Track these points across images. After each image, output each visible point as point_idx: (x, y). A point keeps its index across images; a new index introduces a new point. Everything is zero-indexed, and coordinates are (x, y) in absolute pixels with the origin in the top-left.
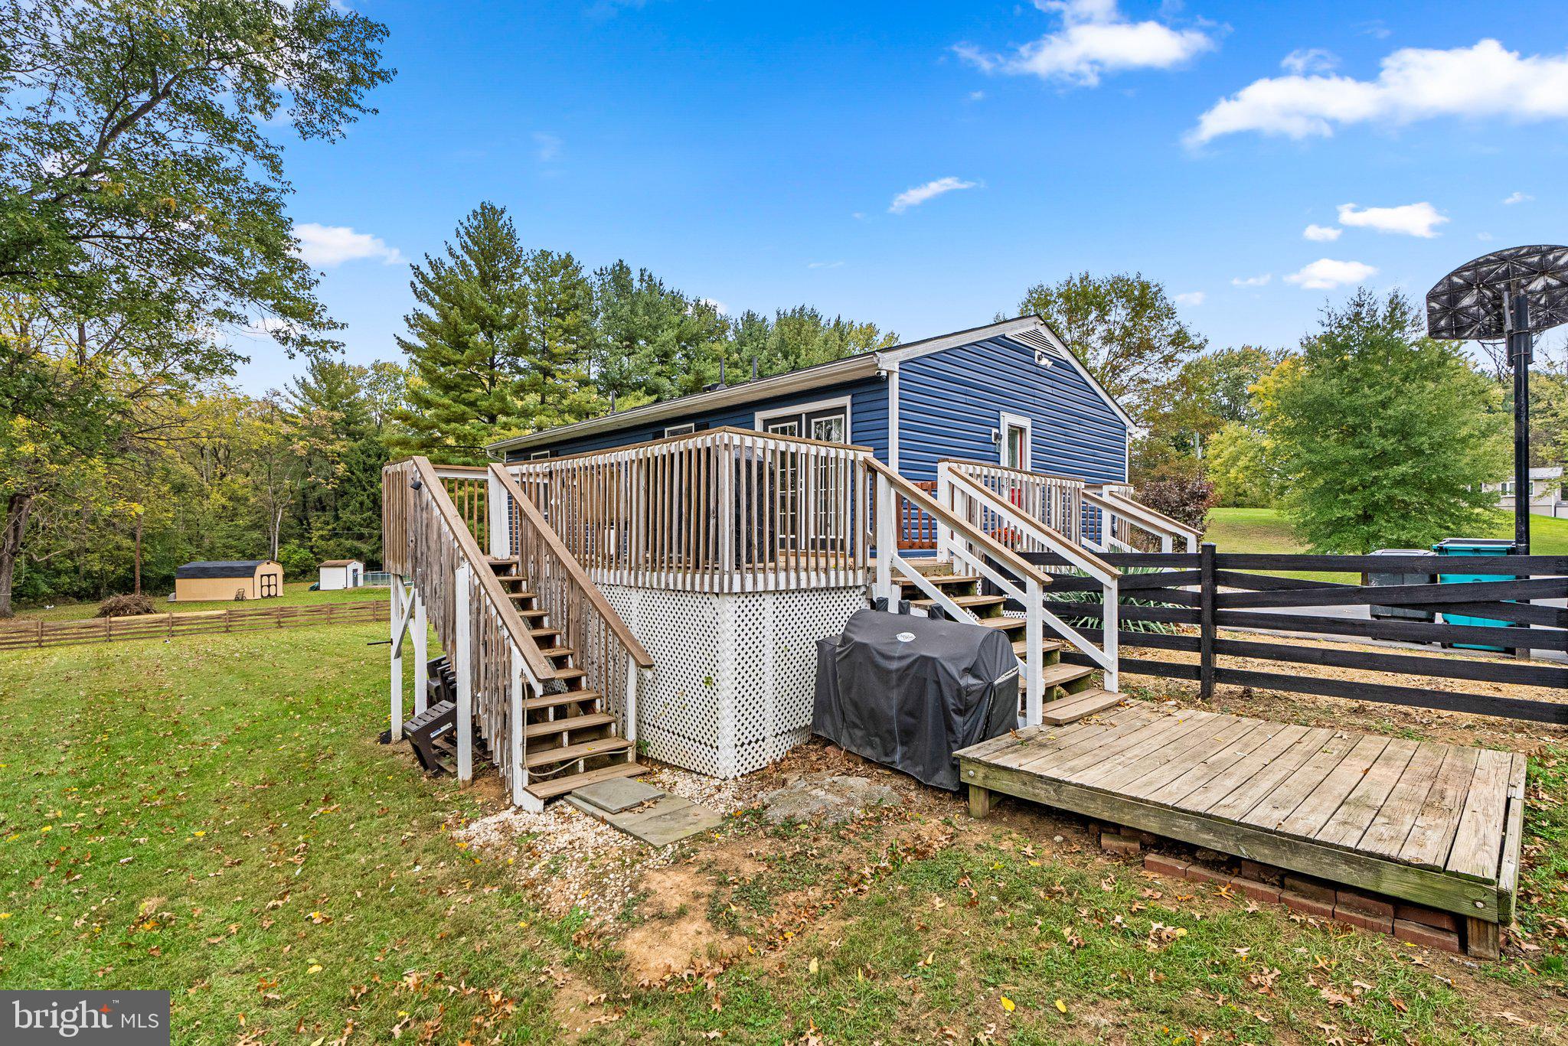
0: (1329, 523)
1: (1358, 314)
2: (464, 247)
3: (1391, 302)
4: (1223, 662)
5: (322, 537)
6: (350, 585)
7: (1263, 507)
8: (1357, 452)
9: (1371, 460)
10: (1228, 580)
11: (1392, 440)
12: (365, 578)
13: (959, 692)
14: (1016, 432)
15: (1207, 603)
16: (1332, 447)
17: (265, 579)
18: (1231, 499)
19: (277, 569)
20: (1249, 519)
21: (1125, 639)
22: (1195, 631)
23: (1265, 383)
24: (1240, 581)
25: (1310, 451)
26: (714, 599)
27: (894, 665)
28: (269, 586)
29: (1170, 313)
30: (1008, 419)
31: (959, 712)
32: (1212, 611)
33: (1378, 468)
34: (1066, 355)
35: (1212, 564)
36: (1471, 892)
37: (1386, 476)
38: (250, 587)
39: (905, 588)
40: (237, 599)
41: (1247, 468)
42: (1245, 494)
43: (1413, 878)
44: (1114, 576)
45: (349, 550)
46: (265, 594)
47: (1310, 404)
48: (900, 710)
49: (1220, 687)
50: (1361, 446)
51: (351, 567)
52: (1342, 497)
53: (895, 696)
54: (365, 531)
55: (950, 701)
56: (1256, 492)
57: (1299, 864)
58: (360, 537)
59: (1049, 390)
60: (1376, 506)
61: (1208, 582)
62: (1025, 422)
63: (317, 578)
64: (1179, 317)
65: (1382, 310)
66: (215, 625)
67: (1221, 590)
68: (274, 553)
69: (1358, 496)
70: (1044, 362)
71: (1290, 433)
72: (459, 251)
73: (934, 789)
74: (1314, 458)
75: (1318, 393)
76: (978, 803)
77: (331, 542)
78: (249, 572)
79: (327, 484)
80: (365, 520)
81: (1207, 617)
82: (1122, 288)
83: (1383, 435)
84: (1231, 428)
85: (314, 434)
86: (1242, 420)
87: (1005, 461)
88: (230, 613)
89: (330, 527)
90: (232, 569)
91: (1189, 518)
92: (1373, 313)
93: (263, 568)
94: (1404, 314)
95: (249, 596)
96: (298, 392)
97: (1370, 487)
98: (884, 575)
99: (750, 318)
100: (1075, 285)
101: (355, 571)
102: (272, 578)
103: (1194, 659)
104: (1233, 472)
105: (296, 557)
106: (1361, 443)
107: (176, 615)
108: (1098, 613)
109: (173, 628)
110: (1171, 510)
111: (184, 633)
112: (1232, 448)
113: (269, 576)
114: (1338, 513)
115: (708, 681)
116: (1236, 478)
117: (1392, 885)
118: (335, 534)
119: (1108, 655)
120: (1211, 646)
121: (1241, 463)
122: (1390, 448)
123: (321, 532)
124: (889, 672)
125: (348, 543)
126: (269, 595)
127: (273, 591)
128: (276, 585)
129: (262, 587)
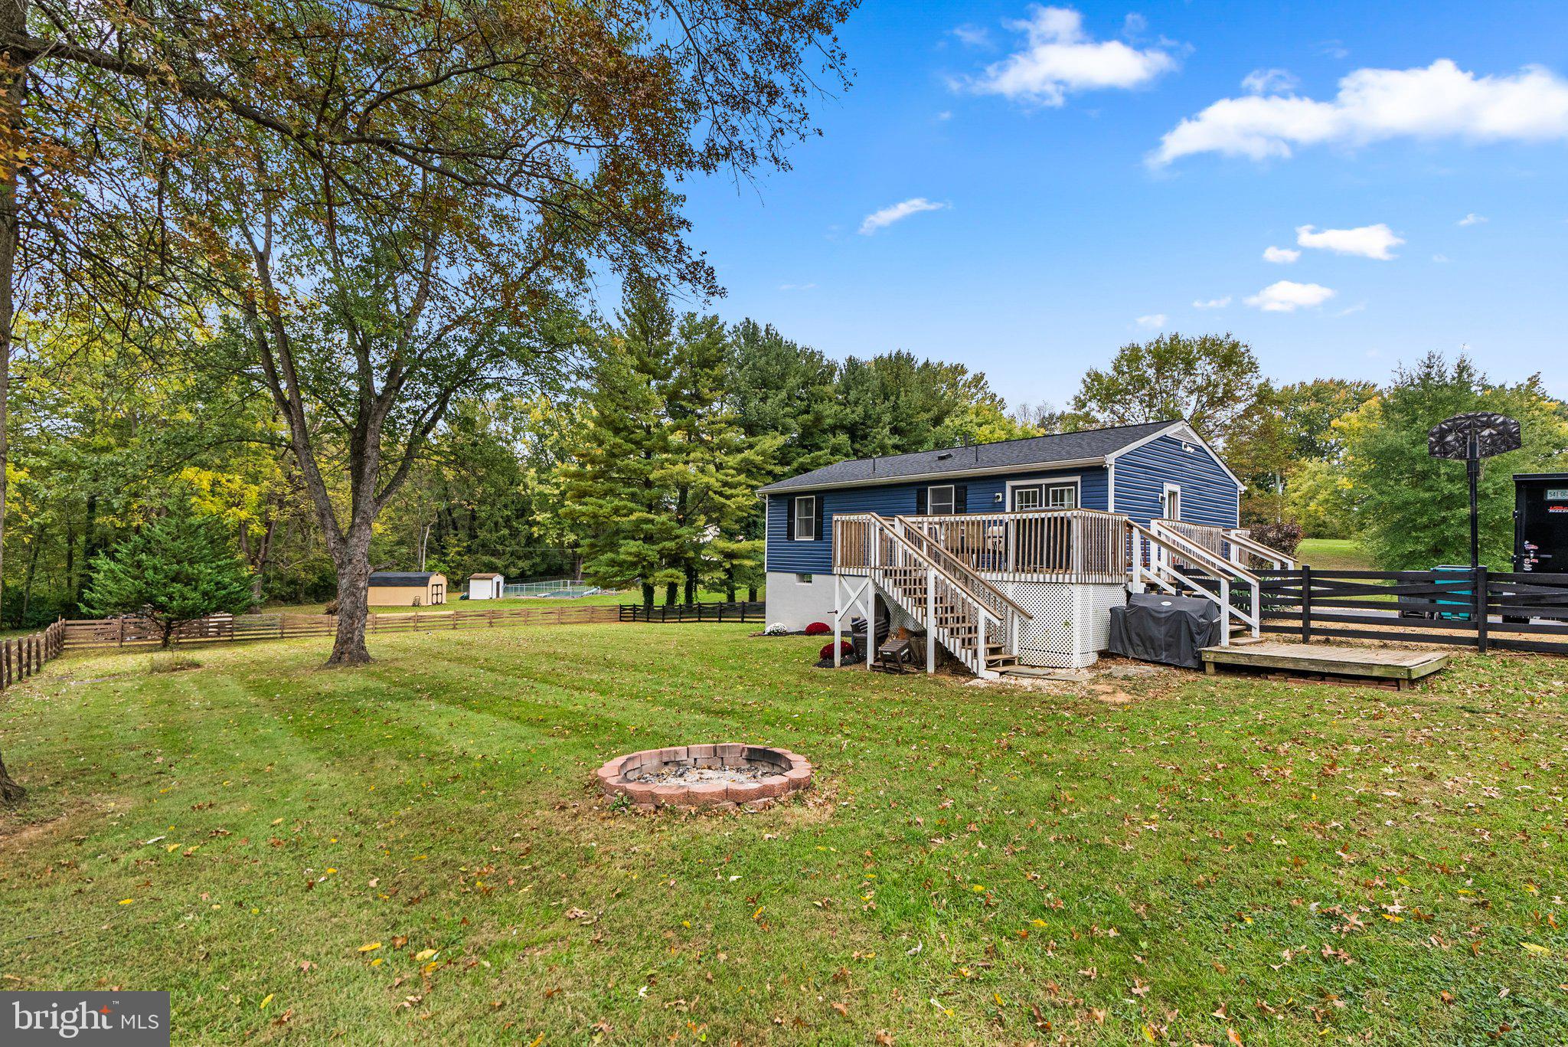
0: (1402, 556)
1: (1428, 375)
2: (627, 312)
3: (1459, 366)
4: (1314, 624)
5: (459, 553)
6: (494, 597)
7: (1343, 538)
8: (1427, 495)
9: (1440, 502)
10: (1317, 583)
11: (1459, 486)
12: (506, 590)
13: (1199, 625)
14: (1173, 494)
15: (1306, 594)
16: (1405, 491)
17: (435, 589)
18: (1311, 529)
19: (443, 580)
20: (1329, 550)
21: (1263, 616)
22: (1299, 609)
23: (1348, 419)
24: (1322, 584)
25: (1382, 493)
26: (1070, 587)
27: (1163, 615)
28: (437, 595)
29: (1253, 366)
30: (1168, 487)
31: (1198, 634)
32: (1308, 599)
33: (1448, 508)
34: (1200, 442)
35: (1307, 575)
36: (1400, 670)
37: (1454, 516)
38: (427, 595)
39: (1148, 585)
40: (414, 605)
41: (1327, 501)
42: (1324, 524)
43: (1383, 669)
44: (1257, 580)
45: (485, 565)
46: (434, 600)
47: (1382, 452)
48: (1166, 636)
49: (1313, 638)
50: (1430, 489)
51: (495, 580)
52: (1414, 534)
53: (1163, 629)
54: (500, 548)
55: (1194, 629)
56: (1336, 522)
57: (1347, 671)
58: (495, 553)
59: (1190, 465)
60: (1445, 541)
61: (1306, 585)
62: (1177, 488)
63: (467, 588)
64: (1262, 371)
65: (1451, 372)
67: (1313, 588)
68: (421, 566)
69: (1429, 533)
70: (1189, 449)
71: (1365, 477)
72: (624, 316)
73: (1184, 668)
74: (1386, 499)
75: (1389, 443)
76: (1210, 669)
77: (470, 557)
78: (426, 582)
80: (500, 538)
81: (1305, 602)
82: (1210, 348)
83: (1451, 479)
84: (1313, 464)
86: (1321, 454)
87: (1166, 516)
88: (457, 613)
89: (465, 544)
90: (410, 579)
91: (1284, 550)
92: (1441, 375)
93: (431, 579)
94: (1470, 375)
97: (1439, 525)
98: (1137, 578)
99: (852, 362)
100: (1165, 344)
101: (498, 583)
103: (1299, 623)
104: (1313, 506)
106: (1432, 487)
107: (420, 614)
108: (1249, 602)
109: (419, 625)
110: (1274, 544)
111: (424, 628)
112: (1311, 482)
113: (437, 586)
114: (1410, 547)
115: (1067, 624)
116: (1316, 511)
117: (1376, 673)
118: (469, 550)
119: (1254, 620)
120: (1307, 617)
121: (1320, 497)
122: (1457, 492)
124: (1160, 619)
125: (486, 559)
126: (437, 602)
127: (439, 599)
128: (442, 594)
129: (433, 595)
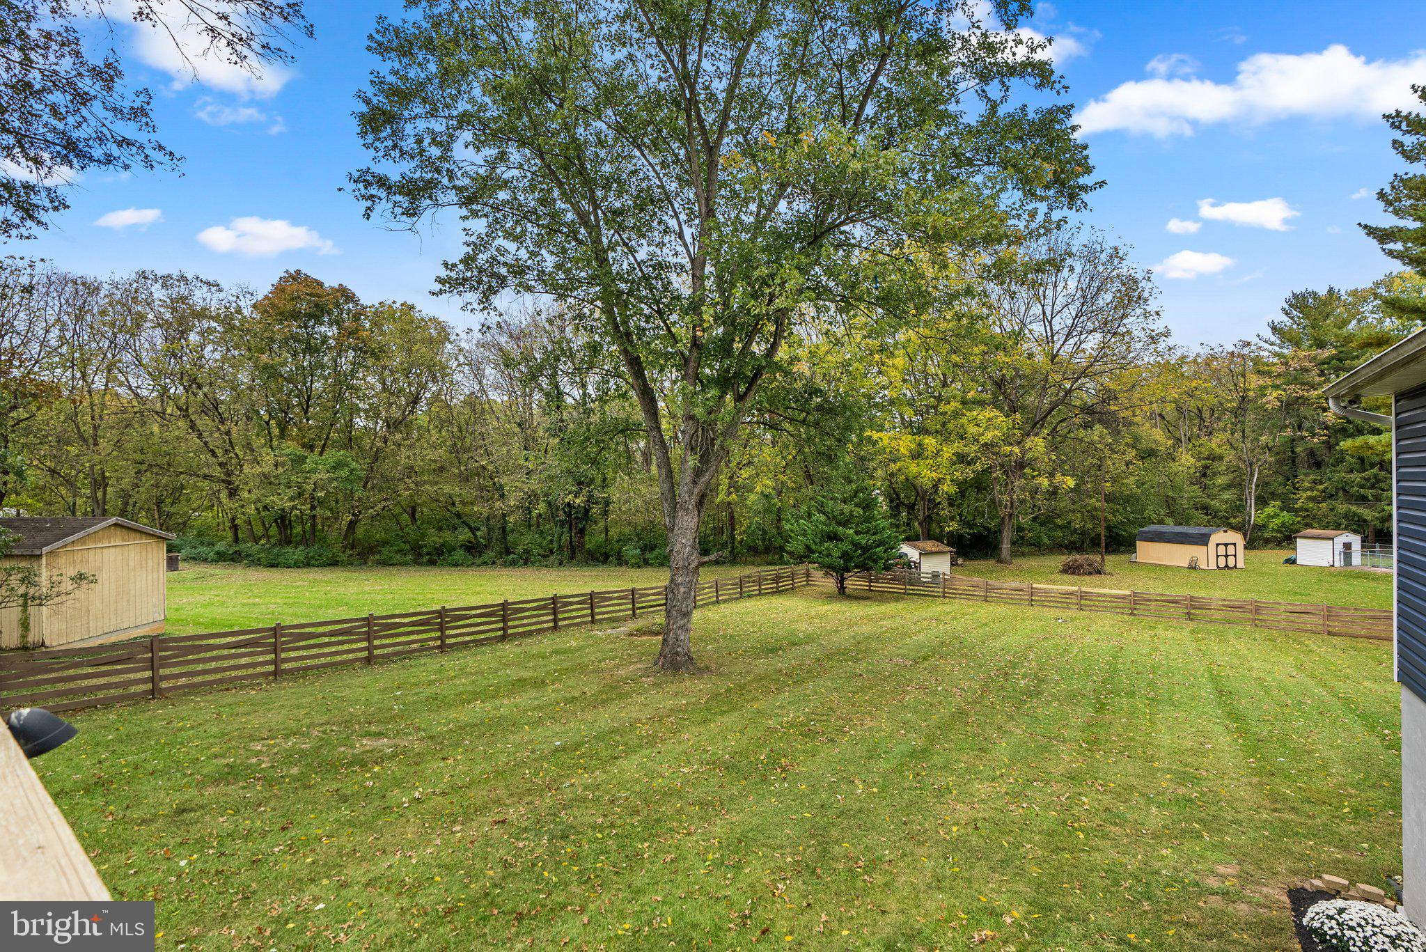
6: (1340, 564)
12: (1362, 555)
17: (1221, 549)
19: (1239, 537)
28: (1226, 556)
38: (1207, 556)
40: (1190, 567)
45: (1344, 517)
46: (1222, 563)
63: (1295, 549)
66: (1120, 605)
77: (1324, 505)
78: (1203, 540)
79: (1313, 437)
85: (1295, 380)
88: (1135, 594)
90: (1186, 535)
93: (1219, 537)
95: (1203, 565)
96: (1273, 339)
102: (1231, 548)
105: (1277, 521)
111: (1091, 608)
113: (1226, 545)
118: (1327, 496)
123: (1309, 493)
125: (1345, 508)
126: (1227, 566)
127: (1231, 562)
128: (1235, 556)
129: (1218, 556)
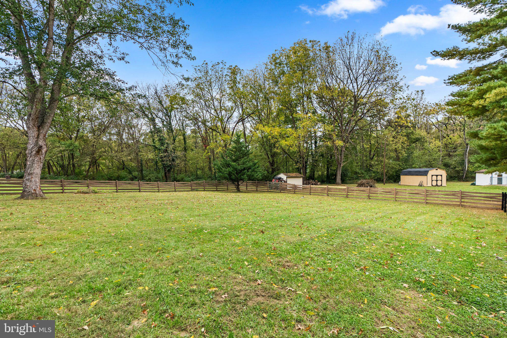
17: (434, 177)
19: (443, 173)
28: (437, 181)
40: (419, 186)
46: (434, 183)
78: (425, 173)
95: (425, 184)
102: (440, 177)
113: (437, 176)
126: (437, 185)
127: (439, 183)
128: (441, 181)
129: (432, 181)
